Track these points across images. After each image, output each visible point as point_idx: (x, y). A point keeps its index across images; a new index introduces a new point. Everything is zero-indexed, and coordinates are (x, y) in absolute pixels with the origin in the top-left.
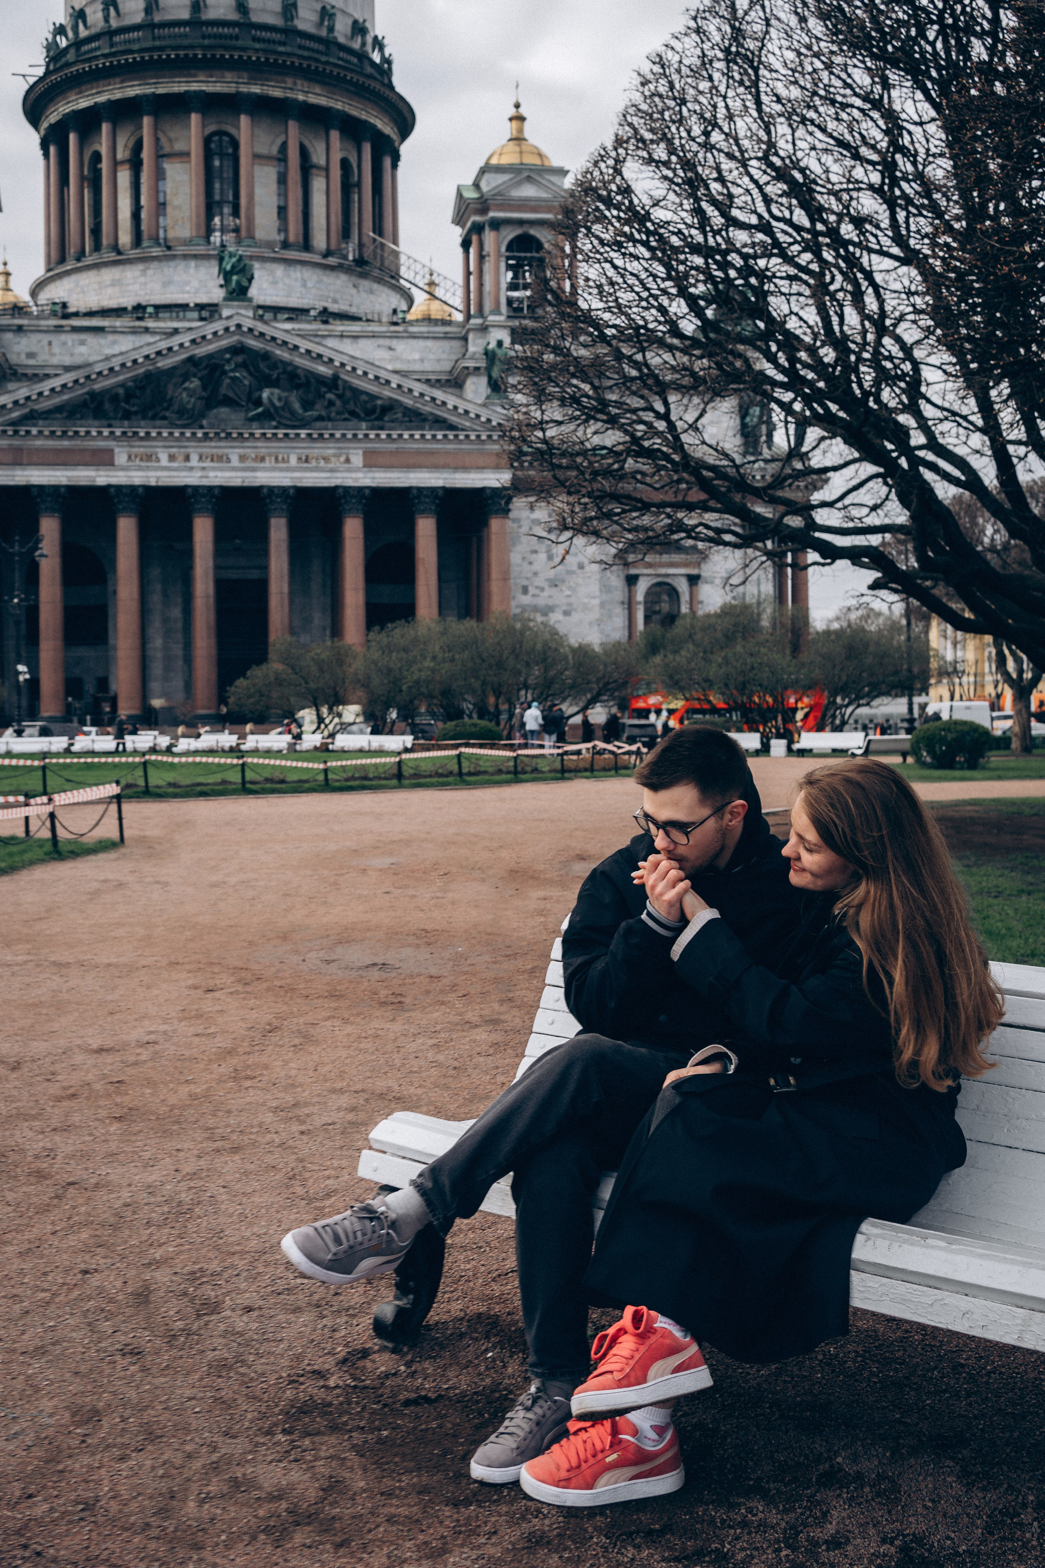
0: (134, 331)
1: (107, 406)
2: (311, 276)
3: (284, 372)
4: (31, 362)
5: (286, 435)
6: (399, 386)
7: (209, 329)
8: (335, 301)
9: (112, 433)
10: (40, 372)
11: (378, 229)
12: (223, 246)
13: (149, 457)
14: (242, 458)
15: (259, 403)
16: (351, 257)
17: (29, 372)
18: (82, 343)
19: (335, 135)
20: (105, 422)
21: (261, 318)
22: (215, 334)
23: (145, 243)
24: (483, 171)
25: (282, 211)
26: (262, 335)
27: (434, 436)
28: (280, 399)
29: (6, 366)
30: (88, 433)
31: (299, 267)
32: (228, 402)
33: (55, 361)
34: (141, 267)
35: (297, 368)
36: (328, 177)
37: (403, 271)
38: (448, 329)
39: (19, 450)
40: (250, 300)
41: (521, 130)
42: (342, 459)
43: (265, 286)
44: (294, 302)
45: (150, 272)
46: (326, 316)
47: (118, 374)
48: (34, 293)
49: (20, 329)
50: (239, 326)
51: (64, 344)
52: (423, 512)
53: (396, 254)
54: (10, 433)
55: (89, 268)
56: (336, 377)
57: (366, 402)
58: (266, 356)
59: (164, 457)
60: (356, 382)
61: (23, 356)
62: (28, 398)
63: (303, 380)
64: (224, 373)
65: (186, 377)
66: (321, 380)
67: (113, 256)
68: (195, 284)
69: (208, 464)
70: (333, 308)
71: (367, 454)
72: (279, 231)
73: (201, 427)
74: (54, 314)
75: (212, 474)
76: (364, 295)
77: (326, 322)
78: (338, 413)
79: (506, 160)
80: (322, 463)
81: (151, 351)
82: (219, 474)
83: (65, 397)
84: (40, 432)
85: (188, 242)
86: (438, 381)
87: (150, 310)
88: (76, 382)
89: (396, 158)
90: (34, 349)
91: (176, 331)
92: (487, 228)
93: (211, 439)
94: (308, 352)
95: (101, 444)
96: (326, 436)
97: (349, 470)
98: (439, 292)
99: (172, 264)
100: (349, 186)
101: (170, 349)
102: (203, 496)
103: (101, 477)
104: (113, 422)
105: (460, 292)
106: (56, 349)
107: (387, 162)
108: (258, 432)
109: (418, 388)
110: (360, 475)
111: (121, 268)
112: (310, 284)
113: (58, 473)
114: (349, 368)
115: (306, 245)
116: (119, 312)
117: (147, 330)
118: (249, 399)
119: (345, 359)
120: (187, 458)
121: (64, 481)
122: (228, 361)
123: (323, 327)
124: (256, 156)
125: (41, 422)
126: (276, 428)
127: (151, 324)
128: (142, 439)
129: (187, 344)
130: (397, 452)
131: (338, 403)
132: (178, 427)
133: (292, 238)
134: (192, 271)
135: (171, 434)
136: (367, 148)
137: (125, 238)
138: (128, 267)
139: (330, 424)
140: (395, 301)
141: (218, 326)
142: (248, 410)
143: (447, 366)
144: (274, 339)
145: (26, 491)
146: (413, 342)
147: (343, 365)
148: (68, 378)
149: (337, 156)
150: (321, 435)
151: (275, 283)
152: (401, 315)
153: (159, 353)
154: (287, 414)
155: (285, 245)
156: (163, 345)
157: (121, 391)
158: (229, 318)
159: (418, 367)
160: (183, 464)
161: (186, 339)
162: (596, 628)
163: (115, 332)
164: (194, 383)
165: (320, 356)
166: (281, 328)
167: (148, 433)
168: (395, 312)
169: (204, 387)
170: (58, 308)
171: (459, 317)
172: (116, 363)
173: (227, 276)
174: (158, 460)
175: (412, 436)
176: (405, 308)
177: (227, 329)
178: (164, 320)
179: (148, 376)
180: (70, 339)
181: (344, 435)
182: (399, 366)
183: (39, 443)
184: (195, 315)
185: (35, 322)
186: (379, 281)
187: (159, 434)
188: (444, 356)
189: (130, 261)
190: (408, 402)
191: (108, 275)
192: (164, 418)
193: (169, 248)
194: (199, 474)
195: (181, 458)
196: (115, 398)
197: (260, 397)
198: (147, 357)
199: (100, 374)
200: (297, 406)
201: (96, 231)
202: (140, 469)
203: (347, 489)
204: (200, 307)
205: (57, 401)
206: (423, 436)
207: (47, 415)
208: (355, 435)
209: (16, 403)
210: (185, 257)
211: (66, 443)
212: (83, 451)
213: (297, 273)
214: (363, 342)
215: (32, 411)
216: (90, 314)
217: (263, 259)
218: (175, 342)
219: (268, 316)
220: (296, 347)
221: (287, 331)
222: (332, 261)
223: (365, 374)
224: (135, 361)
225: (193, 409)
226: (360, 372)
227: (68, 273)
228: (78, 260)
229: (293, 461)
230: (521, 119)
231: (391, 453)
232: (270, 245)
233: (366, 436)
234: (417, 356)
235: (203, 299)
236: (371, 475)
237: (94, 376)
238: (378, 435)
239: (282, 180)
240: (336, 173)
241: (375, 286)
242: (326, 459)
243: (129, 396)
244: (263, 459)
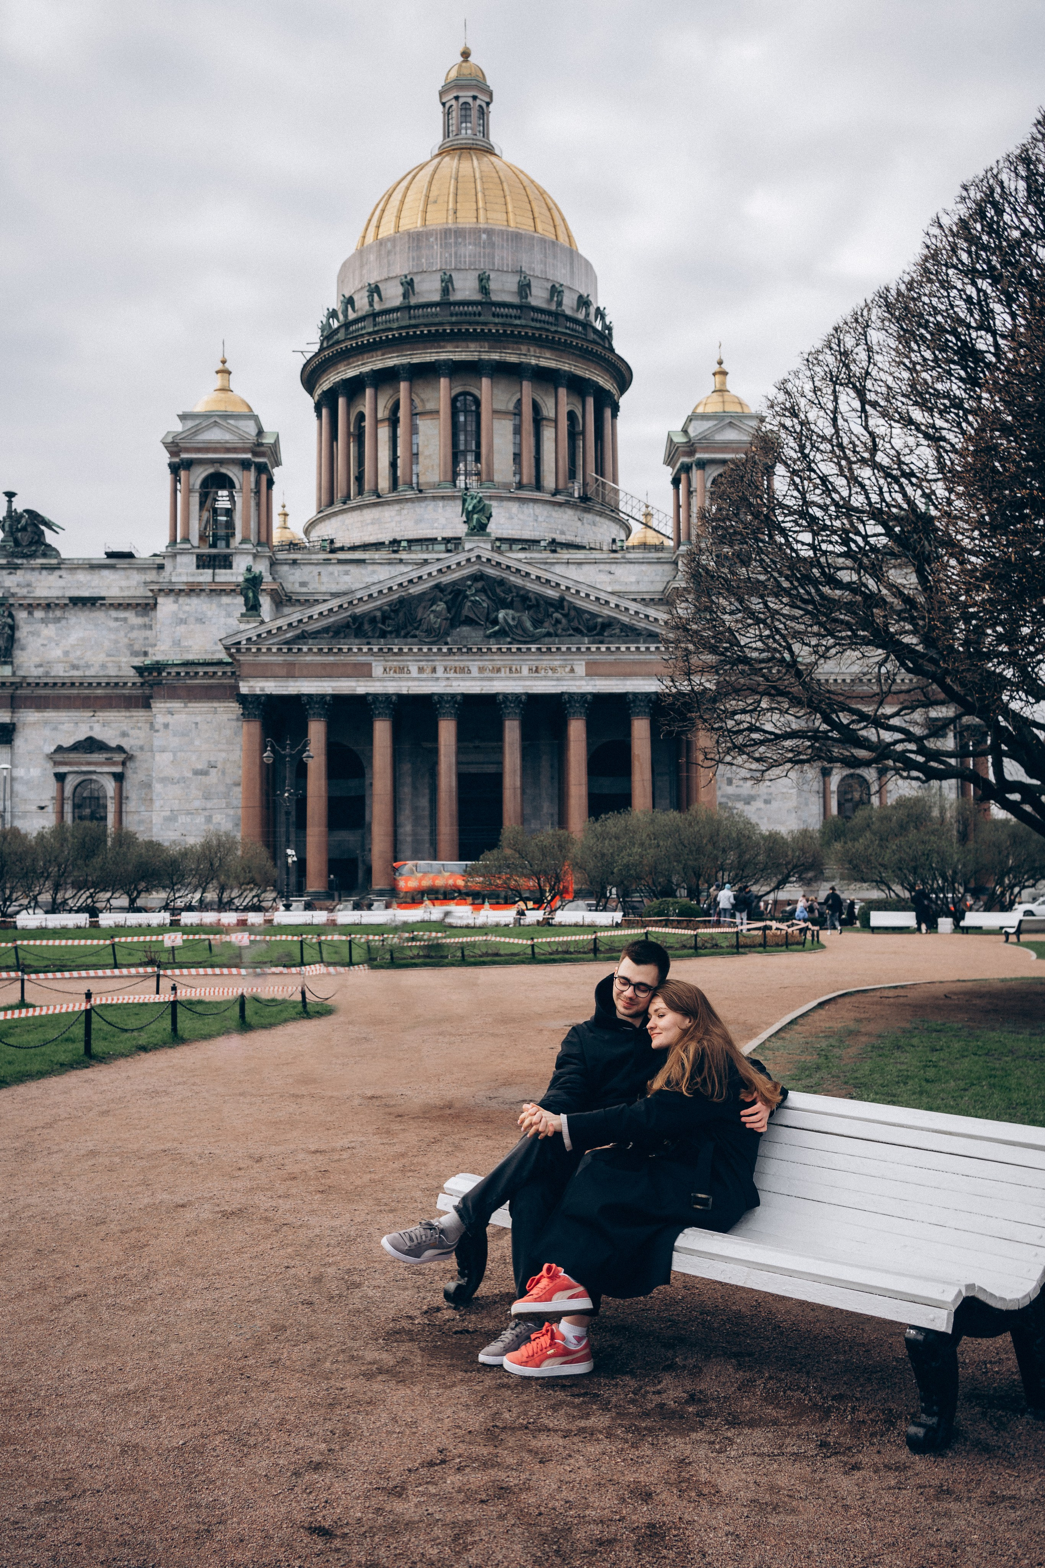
0: (390, 563)
1: (366, 626)
2: (541, 511)
3: (518, 596)
4: (304, 590)
5: (519, 649)
6: (617, 606)
7: (453, 559)
8: (563, 533)
9: (370, 649)
10: (311, 598)
11: (600, 469)
12: (467, 489)
13: (401, 670)
14: (481, 670)
15: (495, 622)
16: (576, 495)
17: (302, 598)
18: (347, 573)
19: (562, 392)
20: (365, 641)
21: (498, 550)
22: (458, 564)
23: (400, 488)
24: (690, 419)
25: (517, 457)
26: (498, 564)
27: (648, 649)
28: (513, 619)
29: (282, 593)
30: (350, 649)
31: (531, 505)
32: (470, 622)
33: (323, 589)
34: (397, 507)
35: (529, 591)
36: (556, 428)
37: (622, 506)
38: (660, 555)
39: (292, 665)
40: (489, 535)
41: (723, 383)
42: (568, 669)
43: (502, 521)
44: (527, 535)
45: (405, 512)
46: (554, 545)
47: (376, 599)
48: (307, 532)
49: (295, 562)
50: (479, 557)
51: (332, 574)
52: (638, 714)
53: (616, 492)
54: (285, 650)
55: (353, 509)
56: (562, 599)
57: (588, 620)
58: (502, 582)
59: (414, 669)
60: (579, 603)
61: (297, 585)
62: (300, 621)
63: (534, 602)
64: (466, 597)
65: (433, 602)
66: (549, 602)
67: (374, 499)
68: (443, 521)
69: (452, 675)
70: (560, 538)
71: (588, 664)
72: (515, 474)
73: (446, 643)
74: (323, 549)
75: (455, 683)
76: (587, 526)
77: (554, 551)
78: (563, 630)
79: (710, 409)
80: (550, 673)
81: (404, 579)
82: (462, 683)
83: (332, 620)
84: (310, 650)
85: (438, 486)
86: (652, 600)
87: (404, 544)
88: (341, 606)
89: (616, 409)
90: (305, 579)
91: (426, 562)
92: (694, 467)
93: (454, 654)
94: (538, 578)
95: (362, 659)
96: (554, 650)
97: (573, 679)
98: (654, 523)
99: (423, 504)
100: (574, 435)
101: (420, 578)
102: (447, 702)
103: (361, 687)
104: (370, 640)
105: (671, 523)
106: (324, 579)
107: (608, 413)
108: (494, 648)
109: (633, 607)
110: (583, 683)
111: (380, 508)
112: (540, 519)
113: (325, 684)
114: (573, 591)
115: (538, 486)
116: (378, 546)
117: (401, 561)
118: (487, 619)
119: (570, 584)
120: (434, 670)
121: (330, 691)
122: (470, 587)
123: (552, 555)
124: (495, 412)
125: (310, 641)
126: (510, 643)
127: (404, 556)
128: (395, 654)
129: (434, 574)
130: (616, 663)
131: (564, 621)
132: (426, 643)
133: (525, 481)
134: (440, 510)
135: (420, 650)
136: (590, 402)
137: (384, 483)
138: (386, 507)
139: (557, 639)
140: (616, 532)
141: (462, 557)
142: (487, 628)
143: (660, 587)
144: (508, 567)
145: (296, 698)
146: (629, 566)
147: (568, 588)
148: (334, 603)
149: (564, 410)
150: (549, 649)
151: (511, 518)
152: (619, 544)
153: (410, 581)
154: (520, 632)
155: (520, 486)
156: (414, 575)
157: (378, 614)
158: (471, 550)
159: (634, 588)
160: (430, 675)
161: (433, 569)
162: (794, 814)
163: (374, 563)
164: (441, 606)
165: (548, 581)
166: (515, 558)
167: (400, 649)
168: (614, 541)
169: (449, 610)
170: (326, 544)
171: (671, 543)
172: (374, 590)
173: (469, 515)
174: (409, 672)
175: (628, 648)
176: (624, 538)
177: (468, 560)
178: (416, 552)
179: (401, 601)
180: (337, 569)
181: (569, 649)
182: (617, 588)
183: (308, 658)
184: (442, 547)
185: (307, 557)
186: (601, 514)
187: (410, 649)
188: (658, 578)
189: (388, 503)
190: (625, 619)
191: (369, 514)
192: (415, 636)
193: (421, 491)
194: (444, 683)
195: (429, 670)
196: (373, 620)
197: (497, 617)
198: (401, 585)
199: (360, 599)
200: (528, 624)
201: (360, 478)
202: (393, 679)
203: (571, 695)
204: (447, 540)
205: (324, 623)
206: (638, 648)
207: (315, 635)
208: (579, 649)
209: (290, 625)
210: (434, 498)
211: (331, 658)
212: (345, 665)
213: (530, 510)
214: (586, 568)
215: (303, 631)
216: (353, 548)
217: (500, 499)
218: (424, 571)
219: (504, 547)
220: (528, 574)
221: (519, 560)
222: (560, 498)
223: (588, 595)
224: (390, 589)
225: (439, 628)
226: (582, 594)
227: (335, 514)
228: (344, 503)
229: (525, 671)
230: (724, 373)
231: (611, 664)
232: (506, 486)
233: (588, 649)
234: (633, 579)
235: (449, 534)
236: (592, 683)
237: (355, 602)
238: (598, 648)
239: (518, 431)
240: (564, 423)
241: (598, 519)
242: (553, 670)
243: (385, 618)
244: (499, 670)
